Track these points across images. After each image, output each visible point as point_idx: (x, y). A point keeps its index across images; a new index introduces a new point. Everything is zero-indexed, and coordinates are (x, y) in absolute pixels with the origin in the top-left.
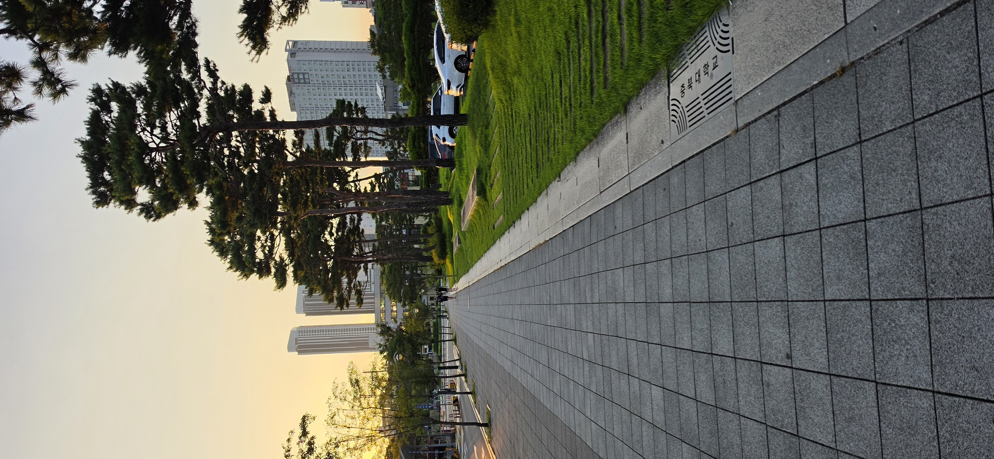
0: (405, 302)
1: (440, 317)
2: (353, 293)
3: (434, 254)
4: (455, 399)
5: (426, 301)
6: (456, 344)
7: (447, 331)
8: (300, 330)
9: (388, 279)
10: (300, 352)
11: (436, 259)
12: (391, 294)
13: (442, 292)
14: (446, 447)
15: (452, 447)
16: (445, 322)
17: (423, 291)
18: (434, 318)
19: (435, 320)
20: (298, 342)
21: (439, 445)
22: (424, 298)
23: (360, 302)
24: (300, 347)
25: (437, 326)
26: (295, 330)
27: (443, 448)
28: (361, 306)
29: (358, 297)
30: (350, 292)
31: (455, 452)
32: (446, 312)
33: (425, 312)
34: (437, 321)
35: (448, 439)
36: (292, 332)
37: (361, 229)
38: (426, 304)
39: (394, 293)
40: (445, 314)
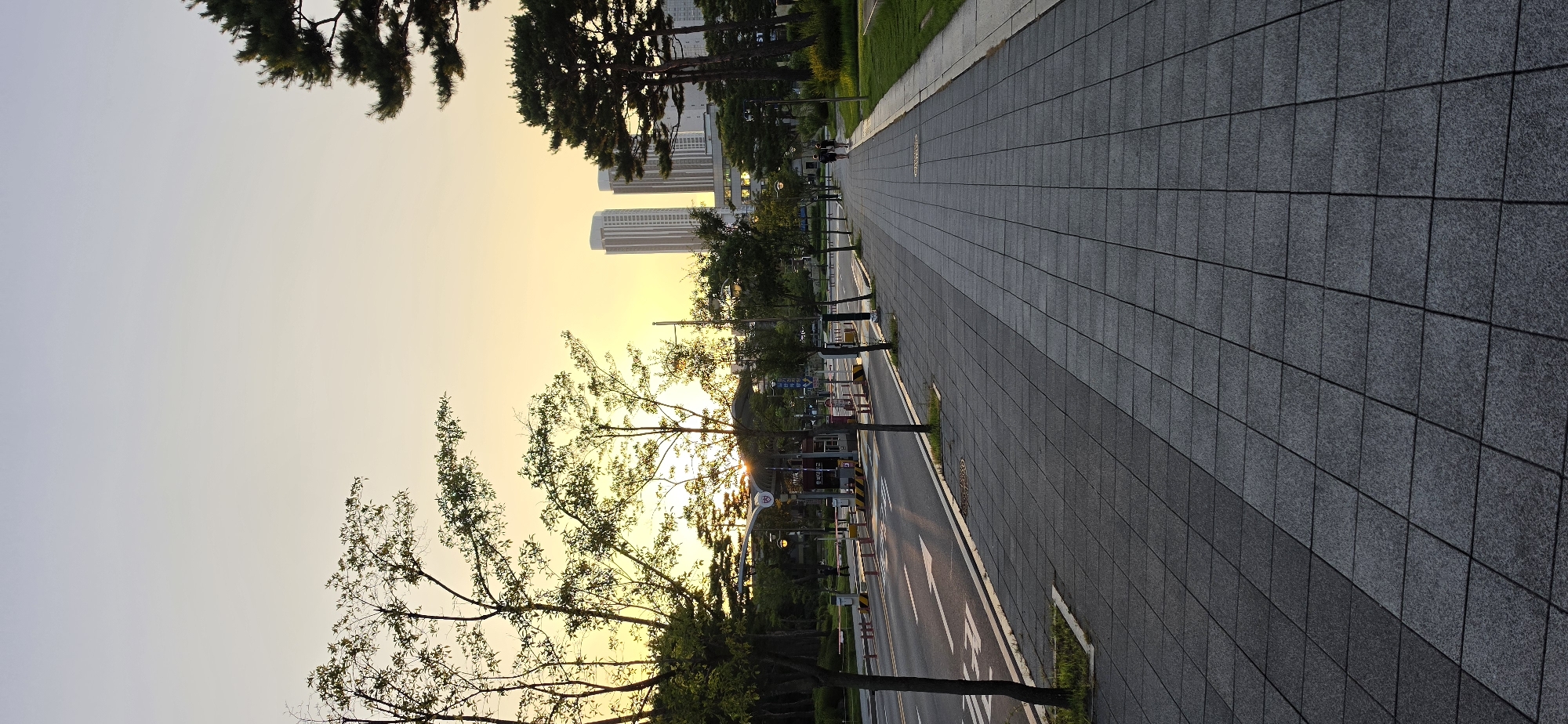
0: (760, 170)
1: (825, 197)
2: (652, 145)
3: (813, 57)
4: (858, 369)
5: (799, 170)
6: (860, 255)
7: (837, 225)
8: (607, 215)
9: (728, 127)
10: (610, 250)
11: (816, 67)
12: (735, 154)
13: (828, 148)
14: (838, 458)
15: (851, 458)
16: (834, 209)
17: (793, 150)
18: (812, 200)
19: (814, 204)
20: (605, 234)
21: (824, 454)
22: (797, 164)
23: (666, 165)
24: (608, 242)
25: (819, 216)
26: (600, 215)
27: (831, 463)
28: (667, 175)
29: (662, 157)
30: (644, 145)
31: (857, 473)
32: (835, 188)
33: (796, 188)
34: (819, 206)
35: (842, 440)
36: (595, 219)
37: (666, 15)
38: (799, 174)
39: (741, 154)
40: (833, 193)
